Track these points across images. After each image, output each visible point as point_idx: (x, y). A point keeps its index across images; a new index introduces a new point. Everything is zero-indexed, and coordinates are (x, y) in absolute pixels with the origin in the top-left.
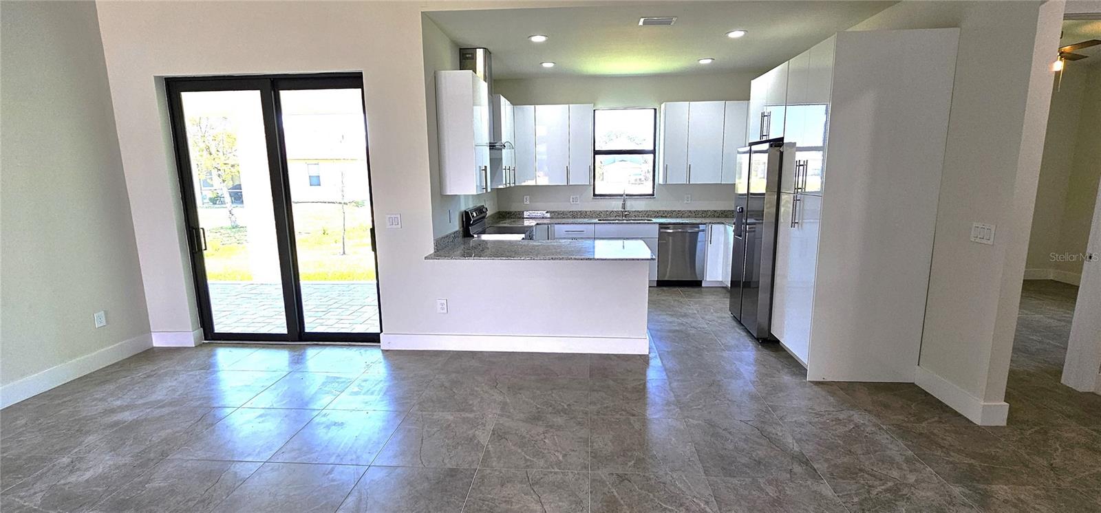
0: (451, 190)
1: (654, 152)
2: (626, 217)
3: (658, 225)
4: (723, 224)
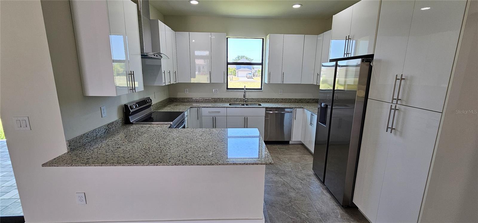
1: (262, 64)
2: (245, 102)
3: (265, 109)
4: (303, 108)
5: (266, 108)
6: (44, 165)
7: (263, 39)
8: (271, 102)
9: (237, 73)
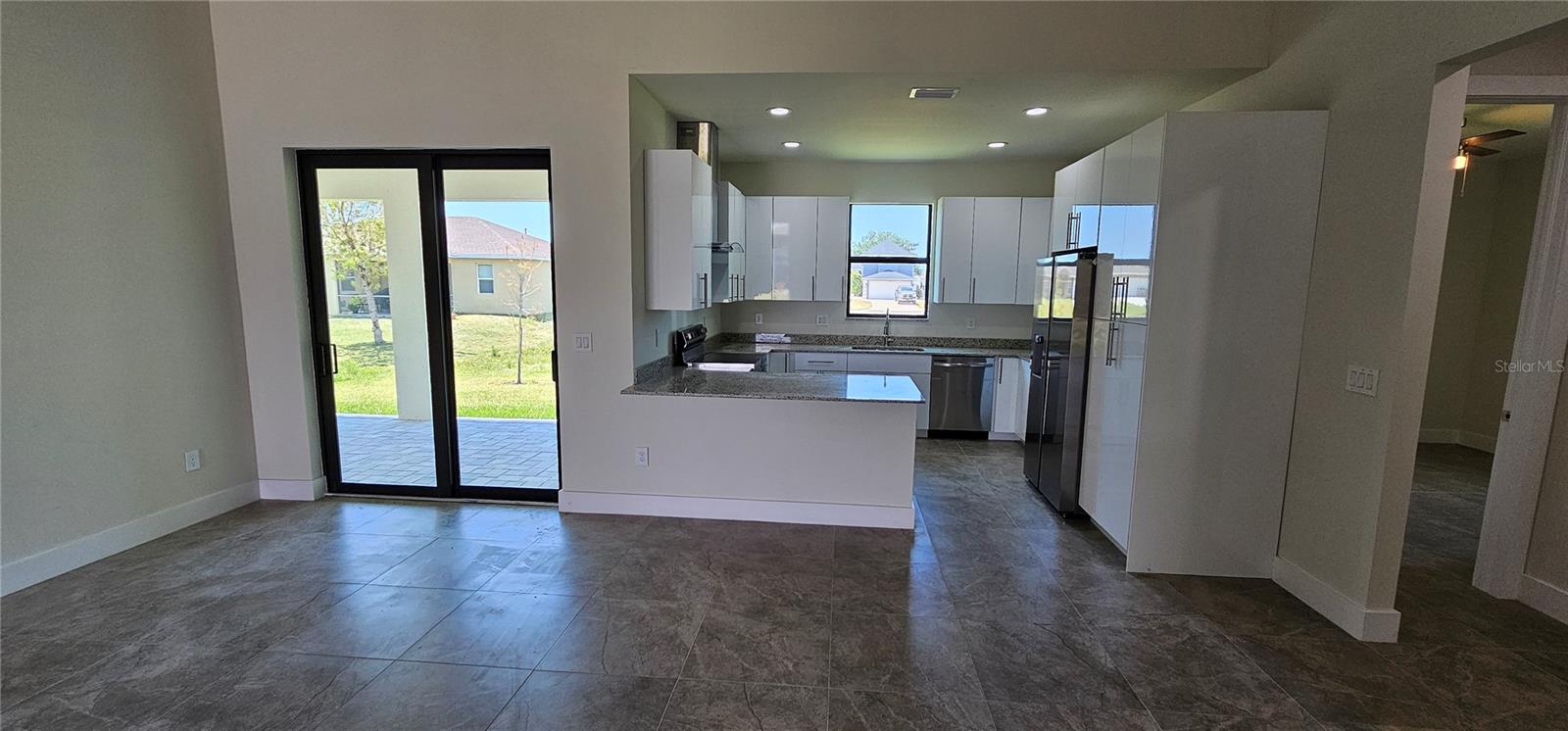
0: (659, 303)
1: (927, 261)
2: (889, 345)
3: (931, 357)
4: (1016, 357)
5: (934, 355)
6: (623, 392)
7: (930, 206)
8: (948, 347)
9: (864, 285)
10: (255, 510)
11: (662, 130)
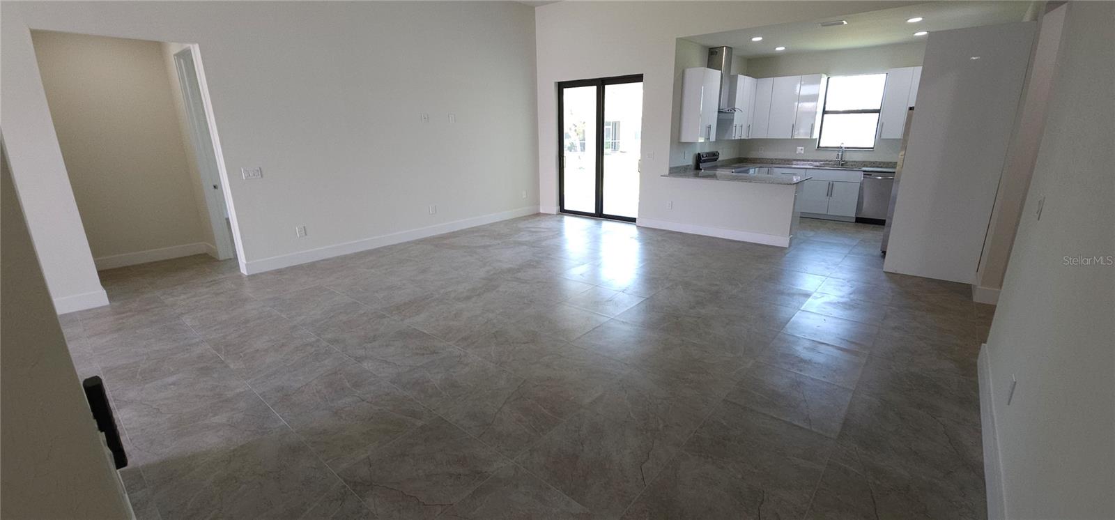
0: (685, 138)
2: (842, 164)
5: (863, 171)
8: (886, 167)
10: (538, 214)
11: (697, 56)
